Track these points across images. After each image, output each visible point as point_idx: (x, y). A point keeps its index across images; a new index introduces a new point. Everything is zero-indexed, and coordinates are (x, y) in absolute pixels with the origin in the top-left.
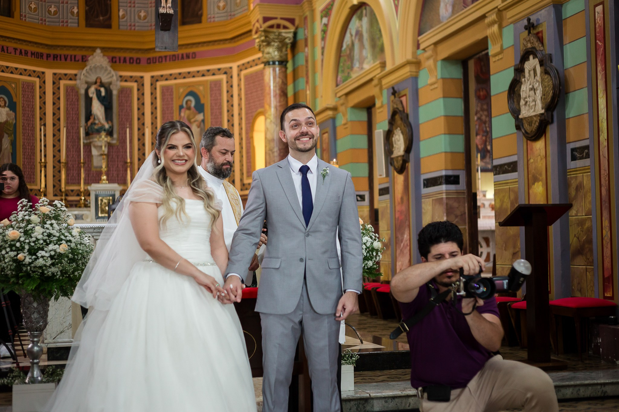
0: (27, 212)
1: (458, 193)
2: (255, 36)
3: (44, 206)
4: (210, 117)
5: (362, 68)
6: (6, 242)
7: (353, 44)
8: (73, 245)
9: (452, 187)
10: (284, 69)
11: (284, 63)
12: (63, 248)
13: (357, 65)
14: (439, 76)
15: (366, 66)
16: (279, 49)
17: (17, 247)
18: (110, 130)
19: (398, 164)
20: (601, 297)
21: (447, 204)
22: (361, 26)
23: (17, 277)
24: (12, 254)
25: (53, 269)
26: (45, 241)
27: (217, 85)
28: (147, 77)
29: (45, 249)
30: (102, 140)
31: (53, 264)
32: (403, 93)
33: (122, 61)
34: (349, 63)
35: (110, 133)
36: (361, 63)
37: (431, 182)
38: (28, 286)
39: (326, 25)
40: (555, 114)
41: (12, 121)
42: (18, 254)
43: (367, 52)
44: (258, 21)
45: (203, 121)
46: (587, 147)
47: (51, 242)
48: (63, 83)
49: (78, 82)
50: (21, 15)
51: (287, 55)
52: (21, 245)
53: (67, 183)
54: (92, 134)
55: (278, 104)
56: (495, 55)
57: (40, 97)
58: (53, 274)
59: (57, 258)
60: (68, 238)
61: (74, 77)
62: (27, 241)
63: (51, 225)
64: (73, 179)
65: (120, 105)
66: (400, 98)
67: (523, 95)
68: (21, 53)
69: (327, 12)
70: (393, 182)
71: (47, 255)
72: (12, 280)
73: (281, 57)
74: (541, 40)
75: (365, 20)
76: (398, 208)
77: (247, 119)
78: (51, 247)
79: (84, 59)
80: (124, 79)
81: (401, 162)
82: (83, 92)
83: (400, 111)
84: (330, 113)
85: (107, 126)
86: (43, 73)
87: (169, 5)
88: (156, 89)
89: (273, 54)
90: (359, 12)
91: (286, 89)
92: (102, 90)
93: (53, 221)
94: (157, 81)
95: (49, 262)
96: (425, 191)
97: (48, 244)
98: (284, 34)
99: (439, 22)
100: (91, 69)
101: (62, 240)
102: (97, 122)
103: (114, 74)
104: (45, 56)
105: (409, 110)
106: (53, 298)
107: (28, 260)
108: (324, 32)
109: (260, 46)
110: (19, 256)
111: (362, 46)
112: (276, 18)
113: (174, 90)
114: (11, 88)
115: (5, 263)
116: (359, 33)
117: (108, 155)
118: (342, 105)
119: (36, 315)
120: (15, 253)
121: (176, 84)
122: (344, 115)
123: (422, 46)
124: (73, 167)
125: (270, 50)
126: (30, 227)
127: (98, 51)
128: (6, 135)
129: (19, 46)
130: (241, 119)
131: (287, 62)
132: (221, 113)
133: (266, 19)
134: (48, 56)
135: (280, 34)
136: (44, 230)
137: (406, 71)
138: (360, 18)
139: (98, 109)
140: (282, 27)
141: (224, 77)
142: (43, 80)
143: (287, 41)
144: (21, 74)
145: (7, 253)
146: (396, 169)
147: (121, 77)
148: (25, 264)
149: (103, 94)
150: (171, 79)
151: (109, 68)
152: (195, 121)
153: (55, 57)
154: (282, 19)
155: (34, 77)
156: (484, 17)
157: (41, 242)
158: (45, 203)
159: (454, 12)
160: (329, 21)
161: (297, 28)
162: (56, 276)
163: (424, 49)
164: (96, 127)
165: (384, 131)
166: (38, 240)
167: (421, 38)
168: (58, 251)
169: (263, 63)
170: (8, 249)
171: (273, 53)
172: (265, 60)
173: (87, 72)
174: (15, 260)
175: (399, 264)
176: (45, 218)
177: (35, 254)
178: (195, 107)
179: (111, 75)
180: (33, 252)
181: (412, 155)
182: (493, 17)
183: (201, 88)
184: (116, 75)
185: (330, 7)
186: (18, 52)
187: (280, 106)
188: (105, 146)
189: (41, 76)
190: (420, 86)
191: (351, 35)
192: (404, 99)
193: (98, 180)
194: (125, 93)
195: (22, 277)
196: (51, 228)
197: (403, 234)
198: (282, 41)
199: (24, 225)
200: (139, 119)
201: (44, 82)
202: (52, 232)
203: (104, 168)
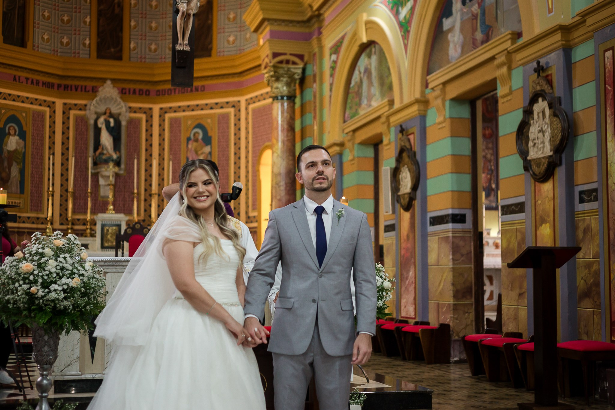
0: (41, 245)
1: (464, 231)
2: (265, 71)
3: (58, 239)
4: (217, 149)
5: (370, 106)
6: (19, 274)
7: (361, 81)
8: (85, 279)
9: (459, 226)
10: (292, 104)
11: (292, 99)
12: (75, 282)
13: (365, 102)
14: (447, 116)
15: (375, 104)
16: (288, 84)
17: (30, 280)
18: (118, 160)
19: (405, 201)
20: (608, 341)
21: (453, 243)
22: (370, 64)
23: (29, 310)
24: (25, 287)
25: (65, 303)
26: (58, 274)
28: (156, 108)
29: (58, 282)
30: (109, 170)
31: (65, 298)
32: (411, 131)
33: (131, 92)
34: (357, 100)
35: (118, 163)
36: (370, 99)
37: (437, 221)
38: (40, 319)
39: (335, 62)
40: (564, 156)
41: (21, 149)
42: (31, 287)
43: (375, 90)
44: (267, 56)
45: (210, 153)
46: (595, 190)
47: (63, 275)
48: (72, 113)
49: (88, 112)
50: (34, 46)
51: (295, 90)
52: (35, 277)
53: (74, 212)
54: (100, 164)
55: (286, 139)
56: (504, 96)
57: (50, 127)
58: (65, 307)
59: (69, 291)
60: (81, 272)
61: (84, 108)
62: (41, 274)
63: (65, 258)
64: (80, 208)
65: (129, 136)
66: (408, 135)
67: (531, 136)
68: (32, 82)
69: (336, 49)
70: (399, 219)
71: (60, 288)
72: (25, 313)
73: (289, 92)
74: (550, 83)
75: (374, 58)
76: (403, 245)
77: (254, 152)
78: (64, 280)
79: (95, 90)
80: (133, 111)
81: (408, 199)
82: (92, 122)
83: (408, 149)
84: (337, 149)
85: (115, 156)
86: (54, 103)
87: (186, 42)
88: (164, 120)
89: (281, 90)
90: (368, 50)
91: (294, 124)
92: (112, 120)
93: (67, 255)
94: (166, 112)
95: (62, 295)
96: (431, 229)
97: (61, 278)
98: (293, 70)
99: (448, 62)
100: (100, 100)
101: (74, 274)
102: (105, 152)
103: (124, 105)
104: (56, 86)
105: (417, 148)
106: (64, 332)
107: (41, 293)
108: (333, 68)
109: (269, 81)
110: (32, 289)
111: (370, 83)
112: (285, 54)
113: (182, 122)
114: (21, 117)
115: (18, 296)
116: (368, 71)
117: (115, 186)
118: (349, 141)
119: (46, 348)
120: (28, 286)
121: (184, 117)
122: (351, 151)
123: (431, 86)
124: (80, 196)
125: (279, 85)
126: (43, 260)
127: (109, 82)
128: (14, 164)
129: (30, 76)
130: (247, 152)
131: (295, 97)
132: (228, 146)
133: (275, 55)
134: (59, 86)
135: (289, 69)
136: (57, 264)
137: (414, 110)
138: (369, 56)
139: (106, 139)
140: (291, 63)
141: (232, 110)
142: (53, 110)
143: (296, 77)
144: (32, 103)
145: (20, 286)
146: (402, 206)
147: (130, 108)
148: (38, 297)
149: (112, 124)
150: (179, 112)
151: (119, 100)
152: (202, 153)
153: (66, 87)
154: (291, 54)
155: (45, 106)
156: (493, 58)
157: (55, 275)
158: (59, 236)
159: (463, 53)
160: (337, 58)
161: (306, 64)
162: (67, 310)
163: (433, 89)
164: (104, 157)
165: (391, 168)
166: (51, 273)
167: (430, 78)
168: (71, 284)
169: (271, 97)
170: (21, 282)
171: (282, 88)
172: (273, 95)
173: (97, 103)
174: (28, 293)
175: (403, 301)
176: (58, 251)
177: (48, 287)
178: (203, 139)
179: (120, 106)
180: (46, 285)
181: (419, 193)
182: (502, 59)
183: (209, 121)
184: (126, 106)
185: (339, 44)
186: (29, 82)
187: (288, 140)
188: (113, 176)
189: (51, 105)
190: (428, 124)
191: (360, 73)
192: (411, 137)
193: (104, 210)
194: (134, 124)
195: (34, 310)
196: (64, 262)
197: (408, 271)
198: (291, 77)
199: (37, 258)
200: (146, 150)
201: (54, 112)
202: (65, 265)
203: (111, 198)
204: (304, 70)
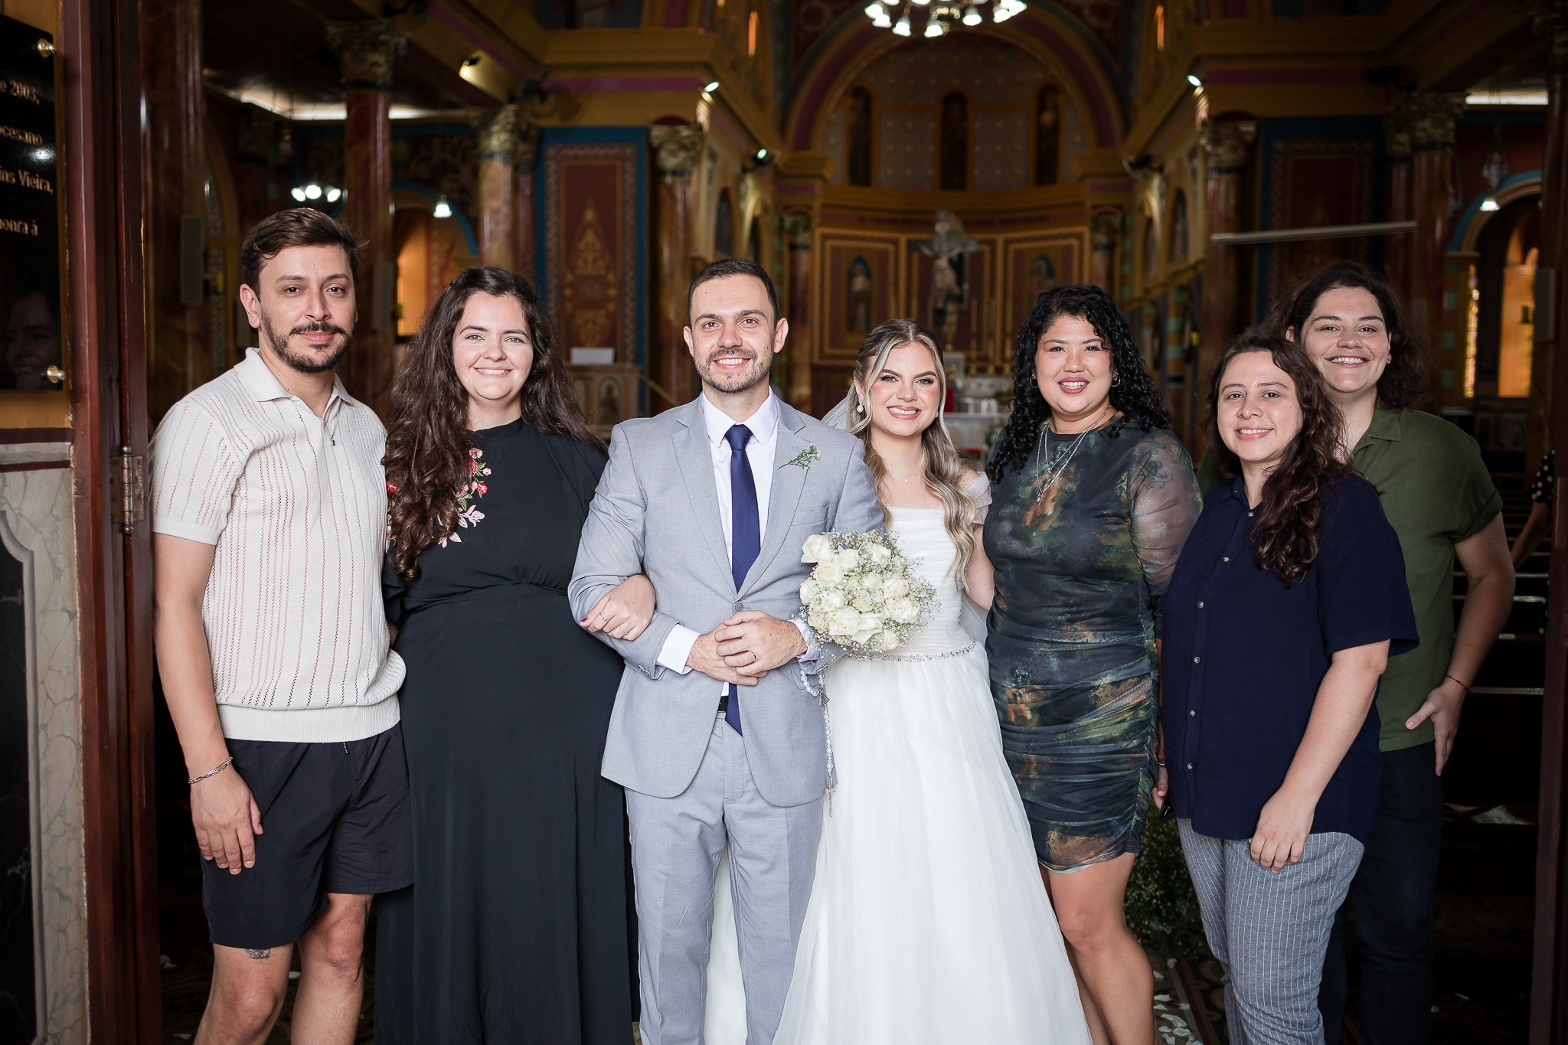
10: (1111, 253)
11: (1112, 247)
16: (1108, 235)
27: (1068, 250)
28: (1000, 239)
33: (975, 223)
50: (878, 183)
51: (1115, 239)
57: (894, 264)
68: (876, 221)
73: (1109, 241)
84: (1136, 305)
86: (898, 239)
88: (1008, 252)
89: (1102, 240)
91: (1113, 272)
94: (1010, 244)
104: (899, 222)
112: (1104, 206)
113: (1027, 254)
114: (867, 256)
121: (1028, 248)
125: (1099, 235)
128: (861, 304)
129: (875, 215)
131: (1115, 245)
133: (1095, 207)
134: (903, 222)
135: (1108, 220)
140: (1110, 213)
141: (1074, 242)
142: (897, 247)
143: (1116, 227)
144: (876, 242)
150: (1023, 242)
153: (909, 222)
154: (1110, 205)
155: (889, 243)
161: (1125, 214)
171: (1102, 238)
172: (1094, 246)
178: (1047, 271)
183: (1053, 252)
186: (874, 220)
189: (895, 242)
198: (1111, 227)
201: (898, 249)
203: (950, 337)
204: (1123, 220)
